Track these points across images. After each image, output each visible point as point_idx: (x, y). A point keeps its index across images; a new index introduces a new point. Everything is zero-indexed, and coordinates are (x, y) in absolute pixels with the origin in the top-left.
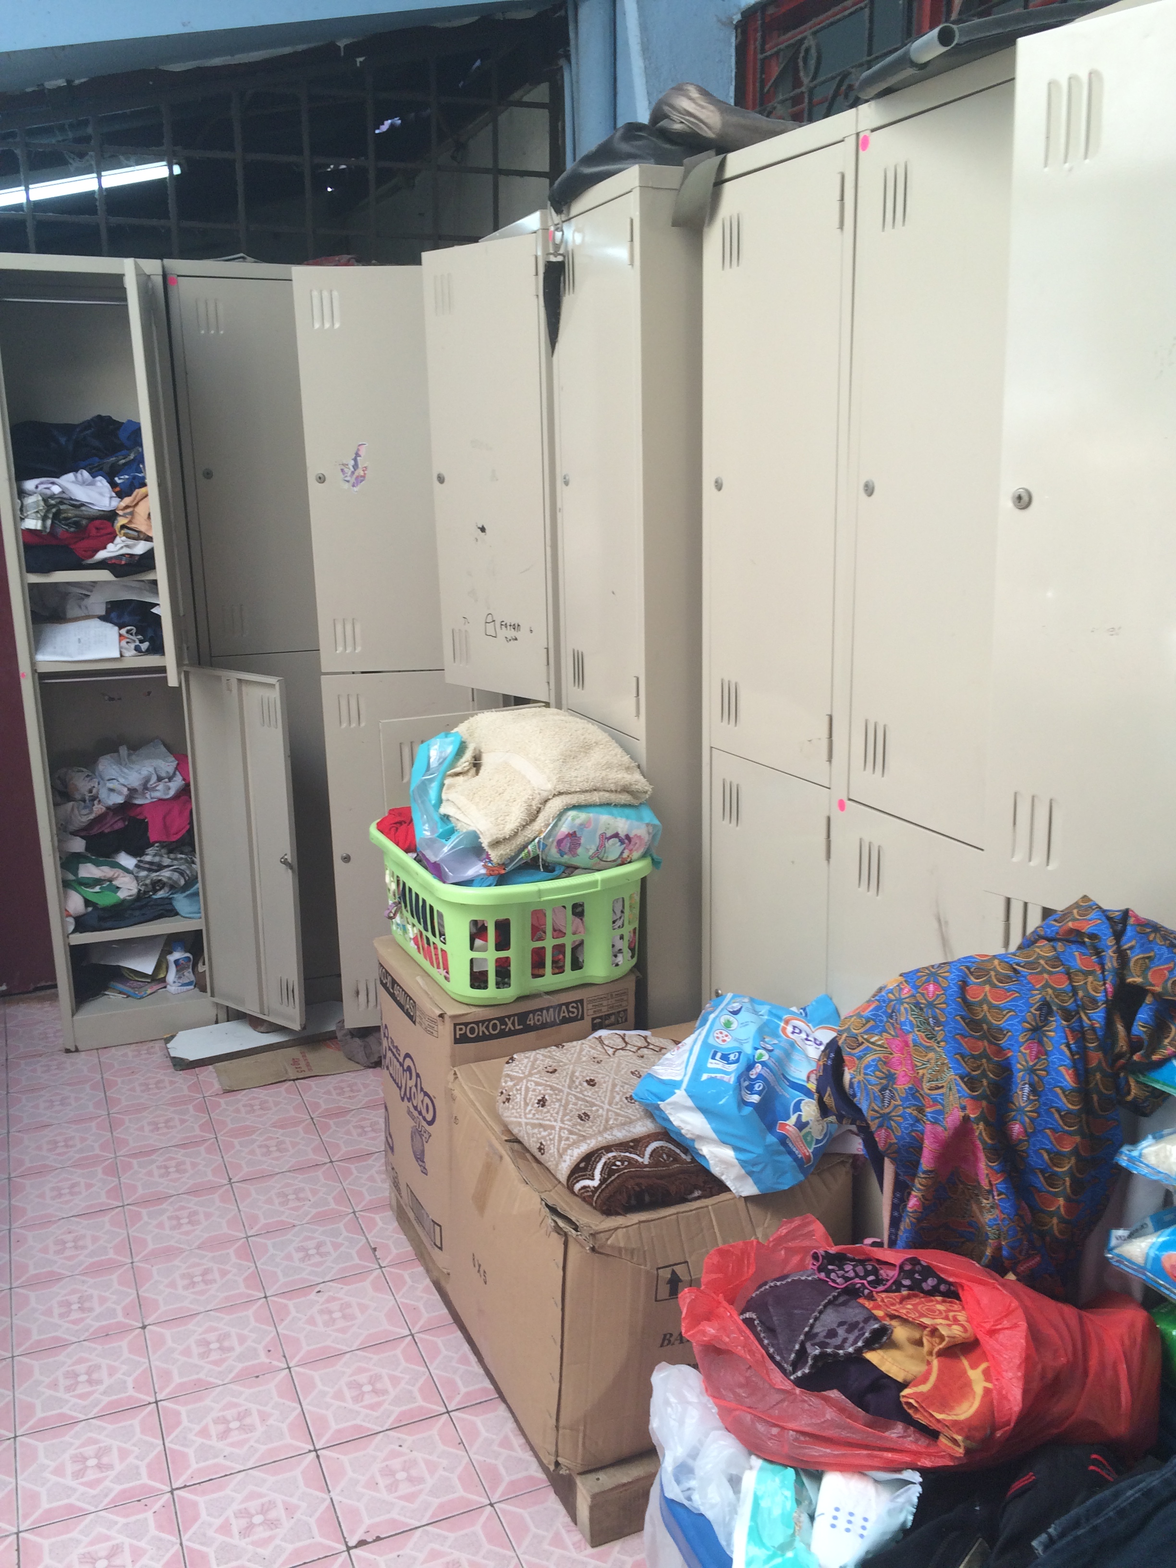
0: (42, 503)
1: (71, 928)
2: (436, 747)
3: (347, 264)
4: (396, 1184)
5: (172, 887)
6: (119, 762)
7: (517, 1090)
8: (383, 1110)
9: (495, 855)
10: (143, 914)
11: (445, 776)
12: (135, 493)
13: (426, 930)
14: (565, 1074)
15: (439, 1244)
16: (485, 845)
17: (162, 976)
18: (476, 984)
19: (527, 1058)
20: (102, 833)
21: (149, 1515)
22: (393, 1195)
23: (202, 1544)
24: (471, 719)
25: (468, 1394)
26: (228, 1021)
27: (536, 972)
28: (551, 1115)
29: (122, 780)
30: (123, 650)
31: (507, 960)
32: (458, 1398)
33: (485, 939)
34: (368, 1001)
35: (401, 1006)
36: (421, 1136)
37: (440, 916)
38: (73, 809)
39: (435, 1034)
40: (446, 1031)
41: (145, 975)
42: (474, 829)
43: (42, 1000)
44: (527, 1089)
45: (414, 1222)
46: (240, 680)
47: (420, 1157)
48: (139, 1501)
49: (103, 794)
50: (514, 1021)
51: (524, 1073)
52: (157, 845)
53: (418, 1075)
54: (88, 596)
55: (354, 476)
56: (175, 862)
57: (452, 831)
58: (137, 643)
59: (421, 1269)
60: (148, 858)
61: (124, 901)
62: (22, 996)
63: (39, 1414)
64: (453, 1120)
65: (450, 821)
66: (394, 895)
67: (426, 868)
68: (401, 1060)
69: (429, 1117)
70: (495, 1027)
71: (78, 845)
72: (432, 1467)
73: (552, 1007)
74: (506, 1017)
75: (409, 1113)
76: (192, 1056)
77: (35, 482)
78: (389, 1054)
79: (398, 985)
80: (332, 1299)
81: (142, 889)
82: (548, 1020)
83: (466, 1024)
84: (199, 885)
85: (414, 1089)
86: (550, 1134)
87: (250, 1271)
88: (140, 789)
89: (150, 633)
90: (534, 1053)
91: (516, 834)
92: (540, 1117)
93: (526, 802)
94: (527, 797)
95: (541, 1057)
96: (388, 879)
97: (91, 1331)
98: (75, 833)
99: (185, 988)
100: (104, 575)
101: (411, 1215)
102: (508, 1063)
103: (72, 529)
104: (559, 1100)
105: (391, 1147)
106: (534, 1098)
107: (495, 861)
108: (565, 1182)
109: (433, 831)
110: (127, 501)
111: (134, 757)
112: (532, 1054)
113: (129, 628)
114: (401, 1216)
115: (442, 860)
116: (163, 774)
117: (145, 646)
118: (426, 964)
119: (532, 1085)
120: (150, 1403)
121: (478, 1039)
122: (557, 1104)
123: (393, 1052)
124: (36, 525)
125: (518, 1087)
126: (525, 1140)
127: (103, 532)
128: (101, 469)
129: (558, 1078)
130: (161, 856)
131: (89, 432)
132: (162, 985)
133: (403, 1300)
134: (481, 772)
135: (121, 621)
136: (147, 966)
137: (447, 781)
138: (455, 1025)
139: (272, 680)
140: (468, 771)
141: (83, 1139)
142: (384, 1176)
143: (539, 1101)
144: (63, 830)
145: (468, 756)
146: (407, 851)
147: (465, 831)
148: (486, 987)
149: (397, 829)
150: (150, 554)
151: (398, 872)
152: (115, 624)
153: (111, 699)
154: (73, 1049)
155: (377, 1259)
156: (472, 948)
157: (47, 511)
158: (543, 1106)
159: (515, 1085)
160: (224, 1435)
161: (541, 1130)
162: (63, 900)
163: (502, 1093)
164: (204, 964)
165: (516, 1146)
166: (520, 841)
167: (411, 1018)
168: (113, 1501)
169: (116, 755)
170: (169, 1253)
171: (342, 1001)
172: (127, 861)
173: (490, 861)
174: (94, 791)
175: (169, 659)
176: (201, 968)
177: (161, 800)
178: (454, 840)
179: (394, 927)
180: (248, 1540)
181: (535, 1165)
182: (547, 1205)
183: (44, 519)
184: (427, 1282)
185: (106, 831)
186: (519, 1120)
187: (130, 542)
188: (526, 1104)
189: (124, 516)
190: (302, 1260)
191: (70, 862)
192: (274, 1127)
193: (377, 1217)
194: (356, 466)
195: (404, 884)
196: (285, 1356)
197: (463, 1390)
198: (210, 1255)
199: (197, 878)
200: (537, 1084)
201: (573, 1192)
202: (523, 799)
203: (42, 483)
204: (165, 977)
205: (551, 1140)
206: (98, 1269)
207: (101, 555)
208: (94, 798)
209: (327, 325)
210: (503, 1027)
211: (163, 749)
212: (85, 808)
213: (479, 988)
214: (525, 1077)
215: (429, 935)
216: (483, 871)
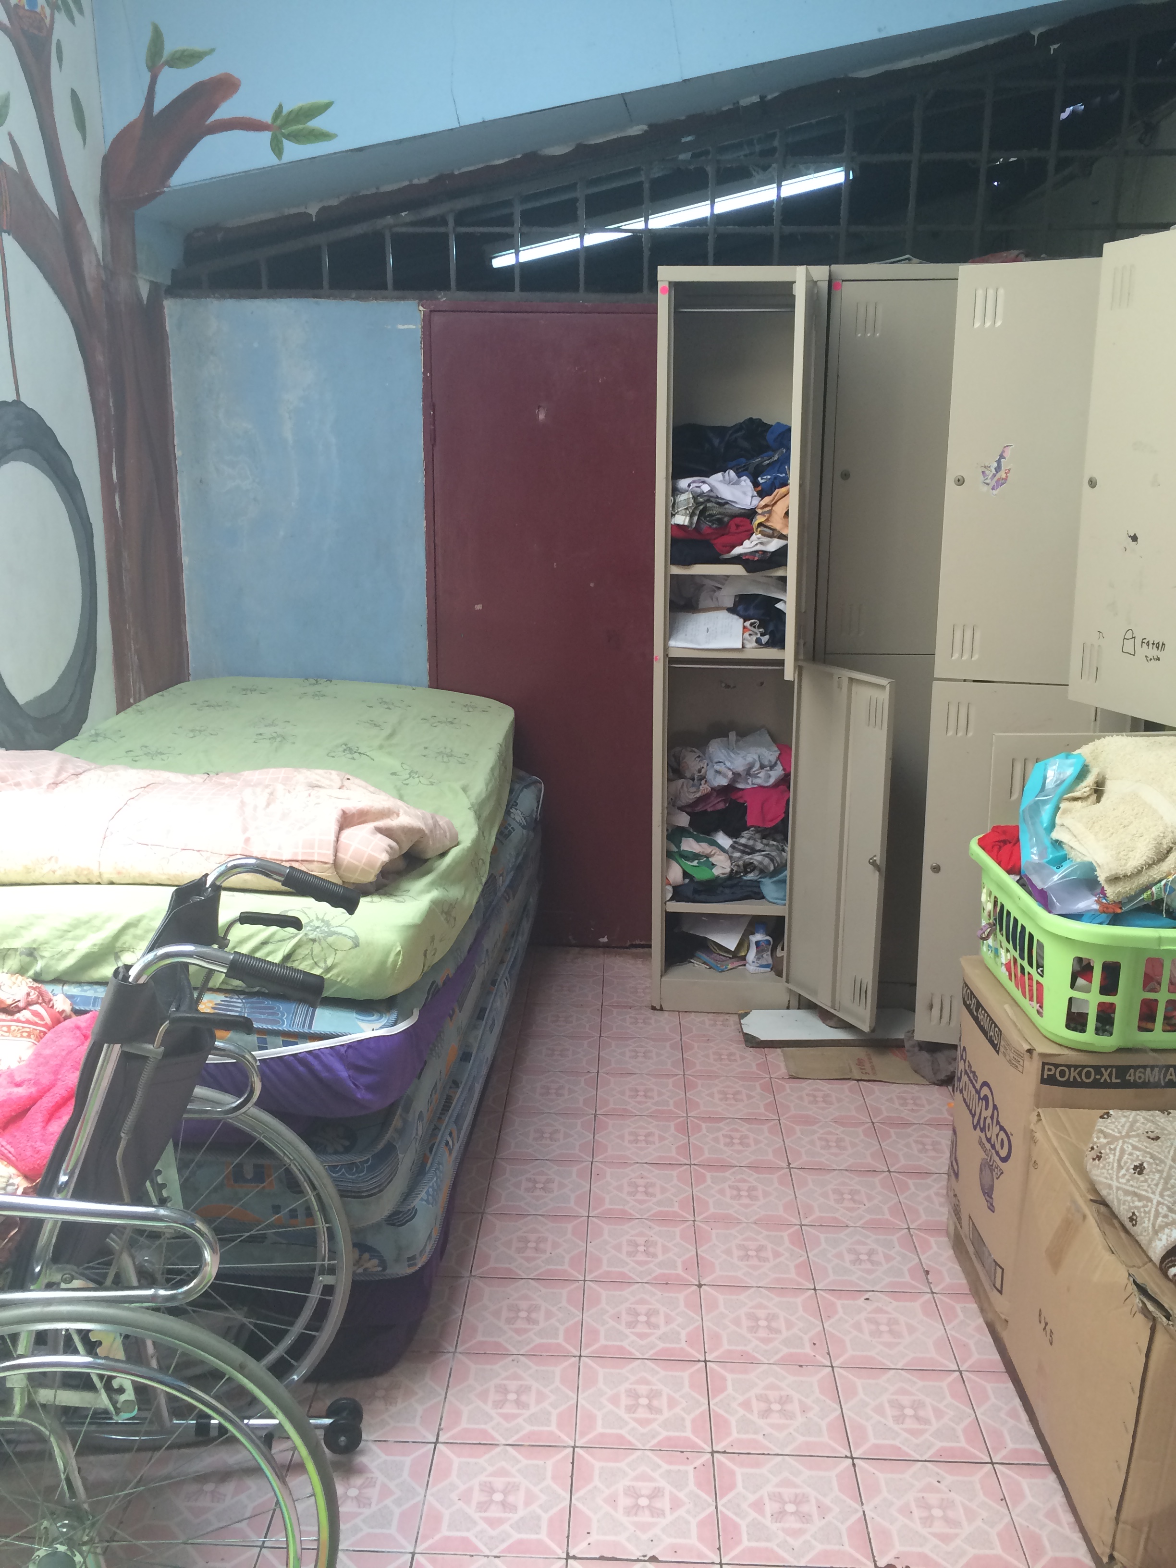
0: (692, 501)
1: (669, 895)
2: (1055, 767)
3: (1015, 260)
4: (956, 1211)
5: (762, 871)
6: (728, 747)
7: (1110, 1149)
8: (951, 1132)
9: (1112, 892)
10: (733, 893)
11: (1061, 799)
12: (775, 493)
13: (1022, 958)
14: (1169, 1144)
15: (998, 1286)
16: (1101, 879)
17: (743, 954)
18: (1072, 1025)
19: (1125, 1116)
20: (706, 810)
21: (690, 1468)
22: (951, 1222)
23: (736, 1514)
24: (1097, 742)
25: (1016, 1451)
26: (799, 1009)
27: (1144, 1025)
28: (1149, 1186)
29: (728, 764)
30: (745, 642)
31: (1112, 1006)
32: (1004, 1452)
33: (1090, 980)
34: (941, 1018)
35: (985, 1033)
36: (992, 1171)
37: (1041, 946)
38: (682, 786)
39: (1020, 1069)
40: (1033, 1068)
41: (727, 951)
42: (1090, 860)
43: (636, 956)
44: (1123, 1151)
45: (973, 1257)
46: (851, 680)
47: (988, 1192)
48: (682, 1452)
49: (710, 775)
50: (1111, 1072)
51: (1120, 1133)
52: (752, 829)
53: (995, 1107)
54: (720, 588)
55: (996, 479)
56: (767, 848)
57: (1065, 858)
58: (759, 636)
59: (974, 1306)
60: (743, 841)
61: (717, 877)
62: (618, 950)
63: (602, 1342)
64: (1032, 1163)
65: (1063, 848)
66: (989, 916)
67: (1030, 893)
68: (978, 1087)
69: (1003, 1153)
70: (1088, 1075)
71: (683, 820)
72: (971, 1515)
73: (1157, 1066)
74: (1103, 1066)
75: (981, 1143)
76: (763, 1037)
77: (689, 480)
78: (965, 1078)
79: (983, 1009)
80: (879, 1310)
81: (735, 869)
82: (1152, 1080)
83: (1056, 1066)
84: (787, 873)
85: (989, 1121)
86: (1145, 1206)
87: (802, 1259)
88: (743, 774)
89: (771, 627)
90: (1134, 1113)
91: (1139, 872)
92: (1135, 1184)
93: (1155, 840)
94: (1157, 833)
95: (1142, 1120)
96: (984, 897)
97: (654, 1275)
98: (682, 809)
99: (763, 970)
100: (737, 570)
101: (971, 1249)
102: (1102, 1117)
103: (715, 526)
104: (1159, 1171)
105: (954, 1172)
106: (1130, 1163)
107: (1111, 898)
108: (1158, 1263)
109: (1041, 855)
110: (767, 500)
111: (740, 743)
112: (1132, 1114)
113: (753, 621)
114: (958, 1244)
115: (1049, 888)
116: (766, 763)
117: (765, 639)
118: (1017, 994)
119: (1129, 1149)
120: (699, 1361)
121: (1067, 1084)
122: (1157, 1176)
123: (969, 1077)
124: (684, 521)
125: (1112, 1147)
126: (1115, 1205)
127: (741, 529)
128: (747, 470)
129: (1161, 1147)
130: (755, 840)
131: (739, 434)
132: (742, 963)
133: (953, 1333)
134: (1103, 799)
135: (747, 614)
136: (730, 942)
137: (1063, 805)
138: (1044, 1064)
139: (884, 681)
140: (1088, 797)
141: (660, 1094)
142: (942, 1200)
143: (1135, 1168)
144: (673, 804)
145: (1090, 780)
146: (1010, 872)
147: (1079, 860)
148: (1083, 1031)
149: (1000, 848)
150: (783, 551)
151: (996, 893)
152: (741, 616)
153: (728, 686)
154: (658, 1008)
155: (929, 1283)
156: (1073, 986)
157: (696, 508)
158: (1140, 1173)
159: (1108, 1143)
160: (766, 1413)
161: (1136, 1199)
162: (665, 869)
163: (1092, 1148)
164: (783, 949)
165: (1102, 1209)
166: (1143, 880)
167: (995, 1046)
168: (659, 1443)
169: (726, 739)
170: (728, 1221)
171: (914, 1011)
172: (724, 841)
173: (1105, 896)
174: (703, 771)
175: (788, 654)
176: (779, 953)
177: (761, 787)
178: (1066, 869)
179: (985, 949)
180: (778, 1525)
181: (1123, 1235)
182: (1135, 1282)
183: (692, 516)
184: (980, 1321)
185: (709, 810)
186: (1110, 1182)
187: (765, 539)
188: (1120, 1167)
189: (763, 514)
190: (853, 1262)
191: (675, 834)
192: (835, 1122)
193: (932, 1240)
194: (998, 469)
195: (1002, 906)
196: (829, 1354)
197: (1011, 1445)
198: (765, 1233)
199: (786, 865)
200: (1135, 1148)
201: (1165, 1275)
202: (1153, 836)
203: (694, 482)
204: (746, 956)
205: (1145, 1212)
206: (664, 1219)
207: (738, 551)
208: (702, 778)
209: (988, 324)
210: (1098, 1077)
211: (768, 738)
212: (693, 786)
213: (1074, 1029)
214: (1122, 1137)
215: (1025, 963)
216: (1096, 907)
